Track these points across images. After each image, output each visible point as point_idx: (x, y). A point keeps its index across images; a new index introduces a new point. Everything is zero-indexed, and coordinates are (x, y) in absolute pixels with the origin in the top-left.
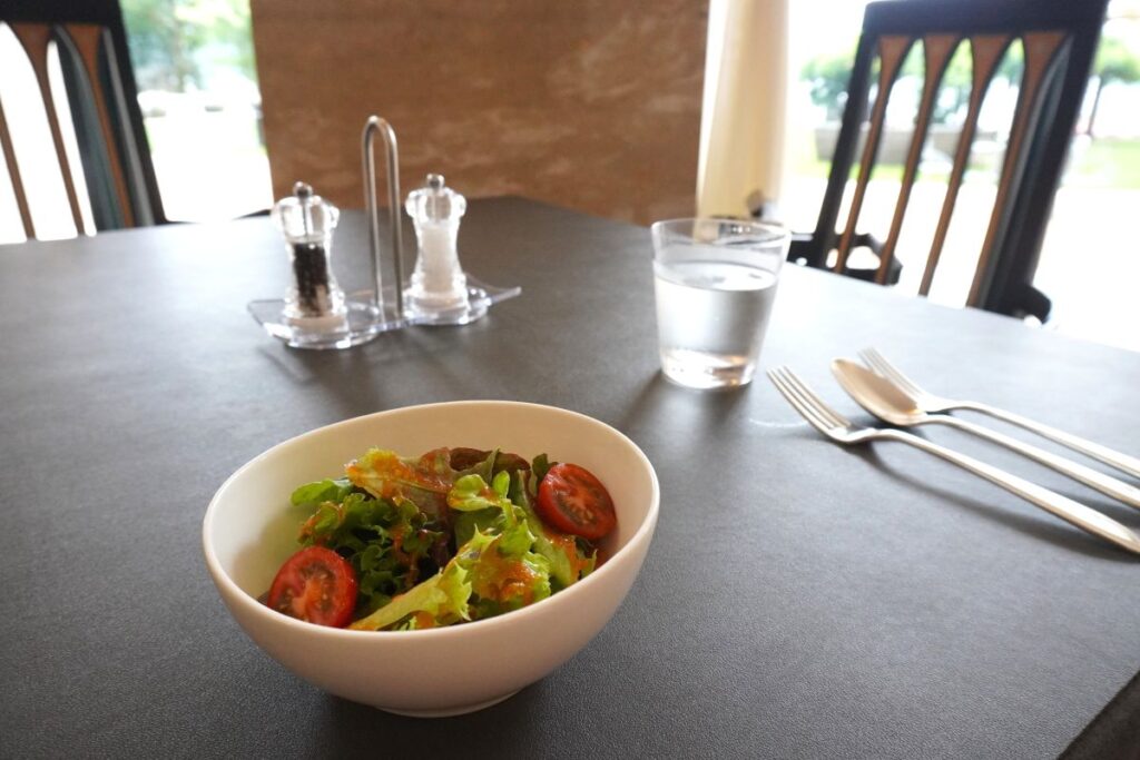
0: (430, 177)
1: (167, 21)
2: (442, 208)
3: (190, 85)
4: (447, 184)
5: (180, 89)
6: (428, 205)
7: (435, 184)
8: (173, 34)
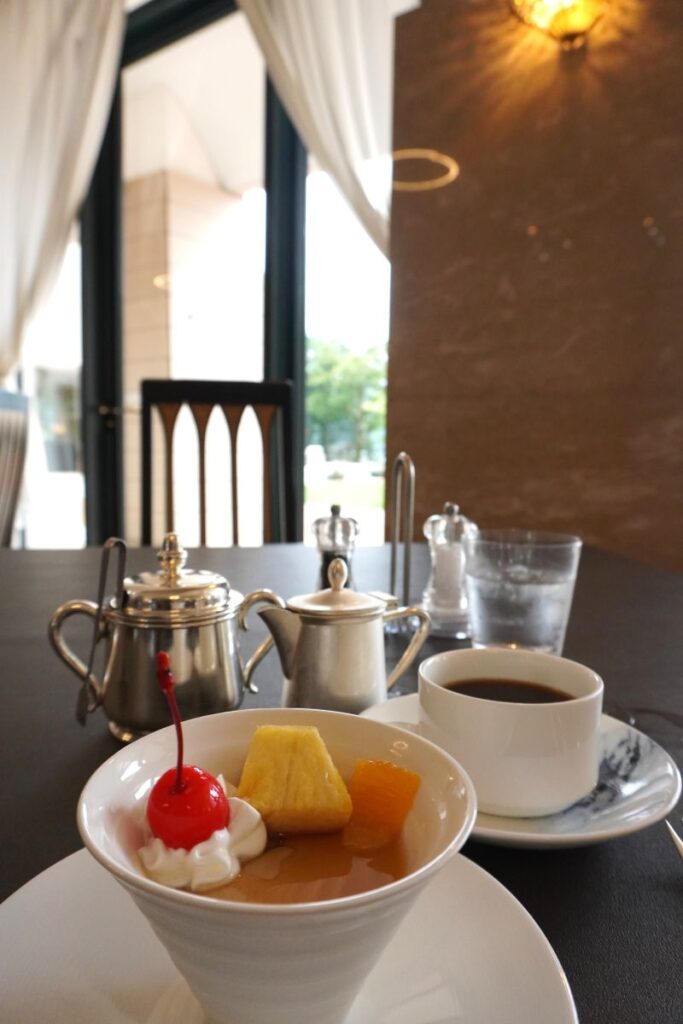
0: (448, 504)
1: (356, 412)
2: (455, 533)
3: (364, 455)
4: (461, 512)
5: (356, 459)
6: (446, 531)
7: (450, 512)
8: (357, 421)
